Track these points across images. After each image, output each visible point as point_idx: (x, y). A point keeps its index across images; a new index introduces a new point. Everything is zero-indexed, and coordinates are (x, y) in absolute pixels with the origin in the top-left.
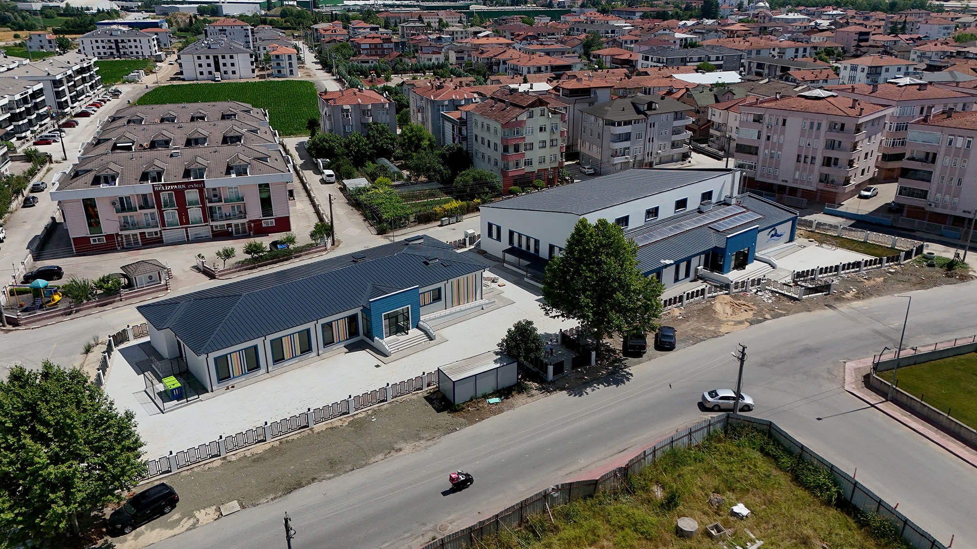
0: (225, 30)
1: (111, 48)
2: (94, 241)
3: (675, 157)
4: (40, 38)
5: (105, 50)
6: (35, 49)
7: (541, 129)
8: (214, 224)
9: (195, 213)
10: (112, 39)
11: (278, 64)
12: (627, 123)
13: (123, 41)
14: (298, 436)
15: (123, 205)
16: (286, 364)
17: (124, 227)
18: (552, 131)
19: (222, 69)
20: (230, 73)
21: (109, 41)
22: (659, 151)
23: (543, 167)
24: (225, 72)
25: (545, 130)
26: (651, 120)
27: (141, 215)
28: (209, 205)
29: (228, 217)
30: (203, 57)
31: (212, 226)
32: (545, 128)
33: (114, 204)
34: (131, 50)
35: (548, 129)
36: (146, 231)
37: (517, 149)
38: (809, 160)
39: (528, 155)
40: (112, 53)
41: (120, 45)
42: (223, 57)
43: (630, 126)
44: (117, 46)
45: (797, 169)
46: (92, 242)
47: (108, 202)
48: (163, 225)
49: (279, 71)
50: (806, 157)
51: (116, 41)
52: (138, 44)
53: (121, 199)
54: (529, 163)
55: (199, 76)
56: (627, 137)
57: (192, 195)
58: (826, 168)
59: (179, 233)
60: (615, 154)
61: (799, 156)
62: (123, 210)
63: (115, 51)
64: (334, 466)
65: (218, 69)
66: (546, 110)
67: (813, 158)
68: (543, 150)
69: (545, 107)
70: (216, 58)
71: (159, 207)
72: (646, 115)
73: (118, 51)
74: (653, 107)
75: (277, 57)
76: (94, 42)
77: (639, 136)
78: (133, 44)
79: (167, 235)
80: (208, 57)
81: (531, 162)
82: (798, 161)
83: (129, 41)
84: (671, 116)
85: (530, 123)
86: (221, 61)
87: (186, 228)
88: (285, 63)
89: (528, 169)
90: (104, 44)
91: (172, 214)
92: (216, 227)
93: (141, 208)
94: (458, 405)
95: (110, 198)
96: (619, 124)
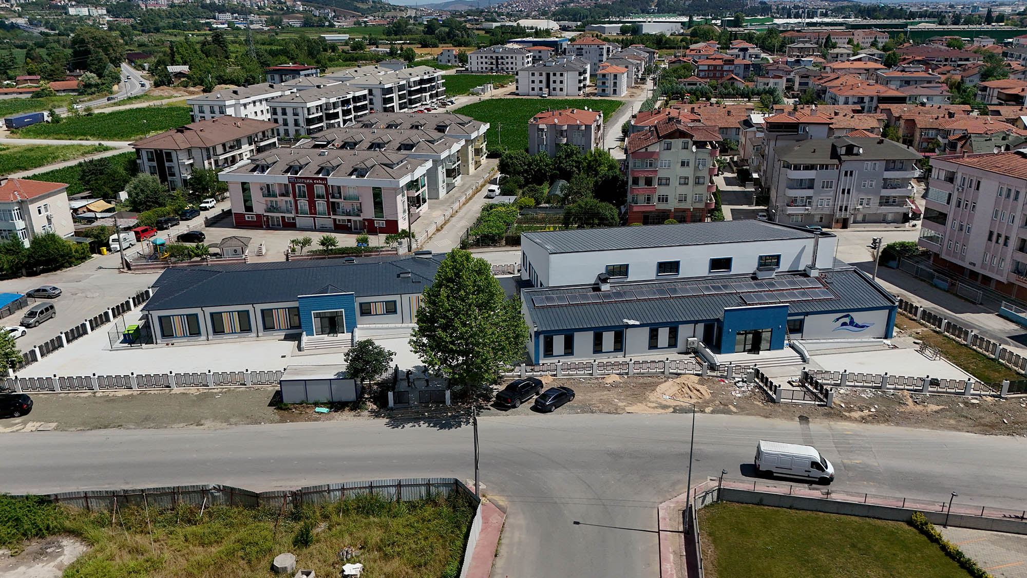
0: (582, 49)
1: (492, 63)
2: (248, 217)
3: (890, 217)
4: (449, 53)
5: (487, 66)
6: (443, 63)
7: (683, 164)
8: (338, 217)
9: (321, 205)
10: (494, 56)
11: (604, 83)
12: (812, 167)
13: (502, 58)
14: (156, 392)
15: (268, 191)
16: (225, 337)
17: (268, 210)
18: (696, 168)
19: (552, 85)
20: (558, 89)
21: (491, 57)
22: (860, 207)
23: (683, 206)
24: (554, 89)
25: (688, 165)
26: (845, 167)
27: (281, 201)
28: (331, 200)
29: (348, 214)
30: (537, 74)
31: (335, 220)
32: (688, 163)
33: (261, 189)
34: (507, 66)
35: (692, 164)
36: (286, 215)
37: (649, 182)
38: (1001, 241)
39: (662, 191)
40: (492, 68)
41: (500, 61)
42: (555, 75)
43: (813, 172)
44: (497, 62)
45: (987, 249)
46: (247, 219)
47: (259, 187)
48: (297, 213)
49: (604, 90)
50: (999, 236)
51: (497, 57)
52: (514, 60)
53: (268, 185)
54: (664, 199)
55: (531, 92)
56: (810, 185)
57: (319, 189)
58: (1020, 254)
59: (308, 221)
60: (793, 202)
61: (991, 233)
62: (269, 195)
63: (494, 67)
64: (144, 421)
65: (548, 86)
66: (691, 143)
67: (1007, 238)
68: (684, 187)
69: (689, 140)
70: (548, 75)
71: (295, 196)
72: (840, 160)
73: (497, 67)
74: (855, 152)
75: (604, 76)
76: (479, 58)
77: (827, 185)
78: (509, 60)
79: (299, 222)
80: (541, 75)
81: (667, 199)
82: (990, 239)
83: (507, 58)
84: (880, 166)
85: (666, 156)
86: (552, 78)
87: (314, 218)
88: (609, 83)
89: (662, 206)
90: (487, 60)
91: (303, 203)
92: (339, 220)
93: (282, 195)
94: (285, 405)
95: (260, 183)
96: (797, 168)
